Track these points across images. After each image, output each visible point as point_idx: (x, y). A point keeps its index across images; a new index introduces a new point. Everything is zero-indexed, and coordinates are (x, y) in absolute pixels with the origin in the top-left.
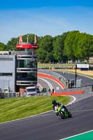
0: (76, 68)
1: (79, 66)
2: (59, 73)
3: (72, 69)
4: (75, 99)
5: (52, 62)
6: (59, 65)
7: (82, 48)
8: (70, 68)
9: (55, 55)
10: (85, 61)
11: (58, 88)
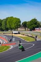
0: (12, 33)
1: (13, 32)
2: (5, 35)
3: (11, 33)
4: (12, 47)
5: (1, 31)
6: (5, 32)
7: (15, 24)
8: (10, 33)
9: (3, 27)
10: (16, 30)
11: (4, 42)
